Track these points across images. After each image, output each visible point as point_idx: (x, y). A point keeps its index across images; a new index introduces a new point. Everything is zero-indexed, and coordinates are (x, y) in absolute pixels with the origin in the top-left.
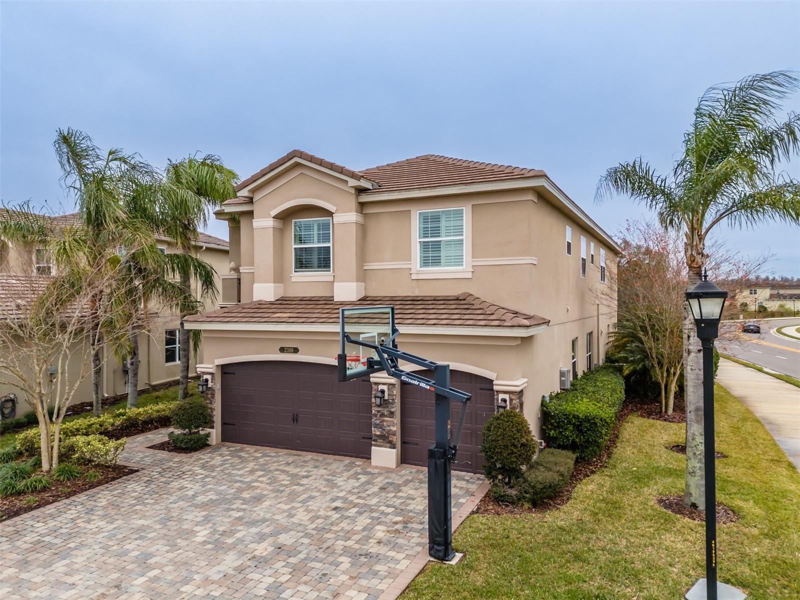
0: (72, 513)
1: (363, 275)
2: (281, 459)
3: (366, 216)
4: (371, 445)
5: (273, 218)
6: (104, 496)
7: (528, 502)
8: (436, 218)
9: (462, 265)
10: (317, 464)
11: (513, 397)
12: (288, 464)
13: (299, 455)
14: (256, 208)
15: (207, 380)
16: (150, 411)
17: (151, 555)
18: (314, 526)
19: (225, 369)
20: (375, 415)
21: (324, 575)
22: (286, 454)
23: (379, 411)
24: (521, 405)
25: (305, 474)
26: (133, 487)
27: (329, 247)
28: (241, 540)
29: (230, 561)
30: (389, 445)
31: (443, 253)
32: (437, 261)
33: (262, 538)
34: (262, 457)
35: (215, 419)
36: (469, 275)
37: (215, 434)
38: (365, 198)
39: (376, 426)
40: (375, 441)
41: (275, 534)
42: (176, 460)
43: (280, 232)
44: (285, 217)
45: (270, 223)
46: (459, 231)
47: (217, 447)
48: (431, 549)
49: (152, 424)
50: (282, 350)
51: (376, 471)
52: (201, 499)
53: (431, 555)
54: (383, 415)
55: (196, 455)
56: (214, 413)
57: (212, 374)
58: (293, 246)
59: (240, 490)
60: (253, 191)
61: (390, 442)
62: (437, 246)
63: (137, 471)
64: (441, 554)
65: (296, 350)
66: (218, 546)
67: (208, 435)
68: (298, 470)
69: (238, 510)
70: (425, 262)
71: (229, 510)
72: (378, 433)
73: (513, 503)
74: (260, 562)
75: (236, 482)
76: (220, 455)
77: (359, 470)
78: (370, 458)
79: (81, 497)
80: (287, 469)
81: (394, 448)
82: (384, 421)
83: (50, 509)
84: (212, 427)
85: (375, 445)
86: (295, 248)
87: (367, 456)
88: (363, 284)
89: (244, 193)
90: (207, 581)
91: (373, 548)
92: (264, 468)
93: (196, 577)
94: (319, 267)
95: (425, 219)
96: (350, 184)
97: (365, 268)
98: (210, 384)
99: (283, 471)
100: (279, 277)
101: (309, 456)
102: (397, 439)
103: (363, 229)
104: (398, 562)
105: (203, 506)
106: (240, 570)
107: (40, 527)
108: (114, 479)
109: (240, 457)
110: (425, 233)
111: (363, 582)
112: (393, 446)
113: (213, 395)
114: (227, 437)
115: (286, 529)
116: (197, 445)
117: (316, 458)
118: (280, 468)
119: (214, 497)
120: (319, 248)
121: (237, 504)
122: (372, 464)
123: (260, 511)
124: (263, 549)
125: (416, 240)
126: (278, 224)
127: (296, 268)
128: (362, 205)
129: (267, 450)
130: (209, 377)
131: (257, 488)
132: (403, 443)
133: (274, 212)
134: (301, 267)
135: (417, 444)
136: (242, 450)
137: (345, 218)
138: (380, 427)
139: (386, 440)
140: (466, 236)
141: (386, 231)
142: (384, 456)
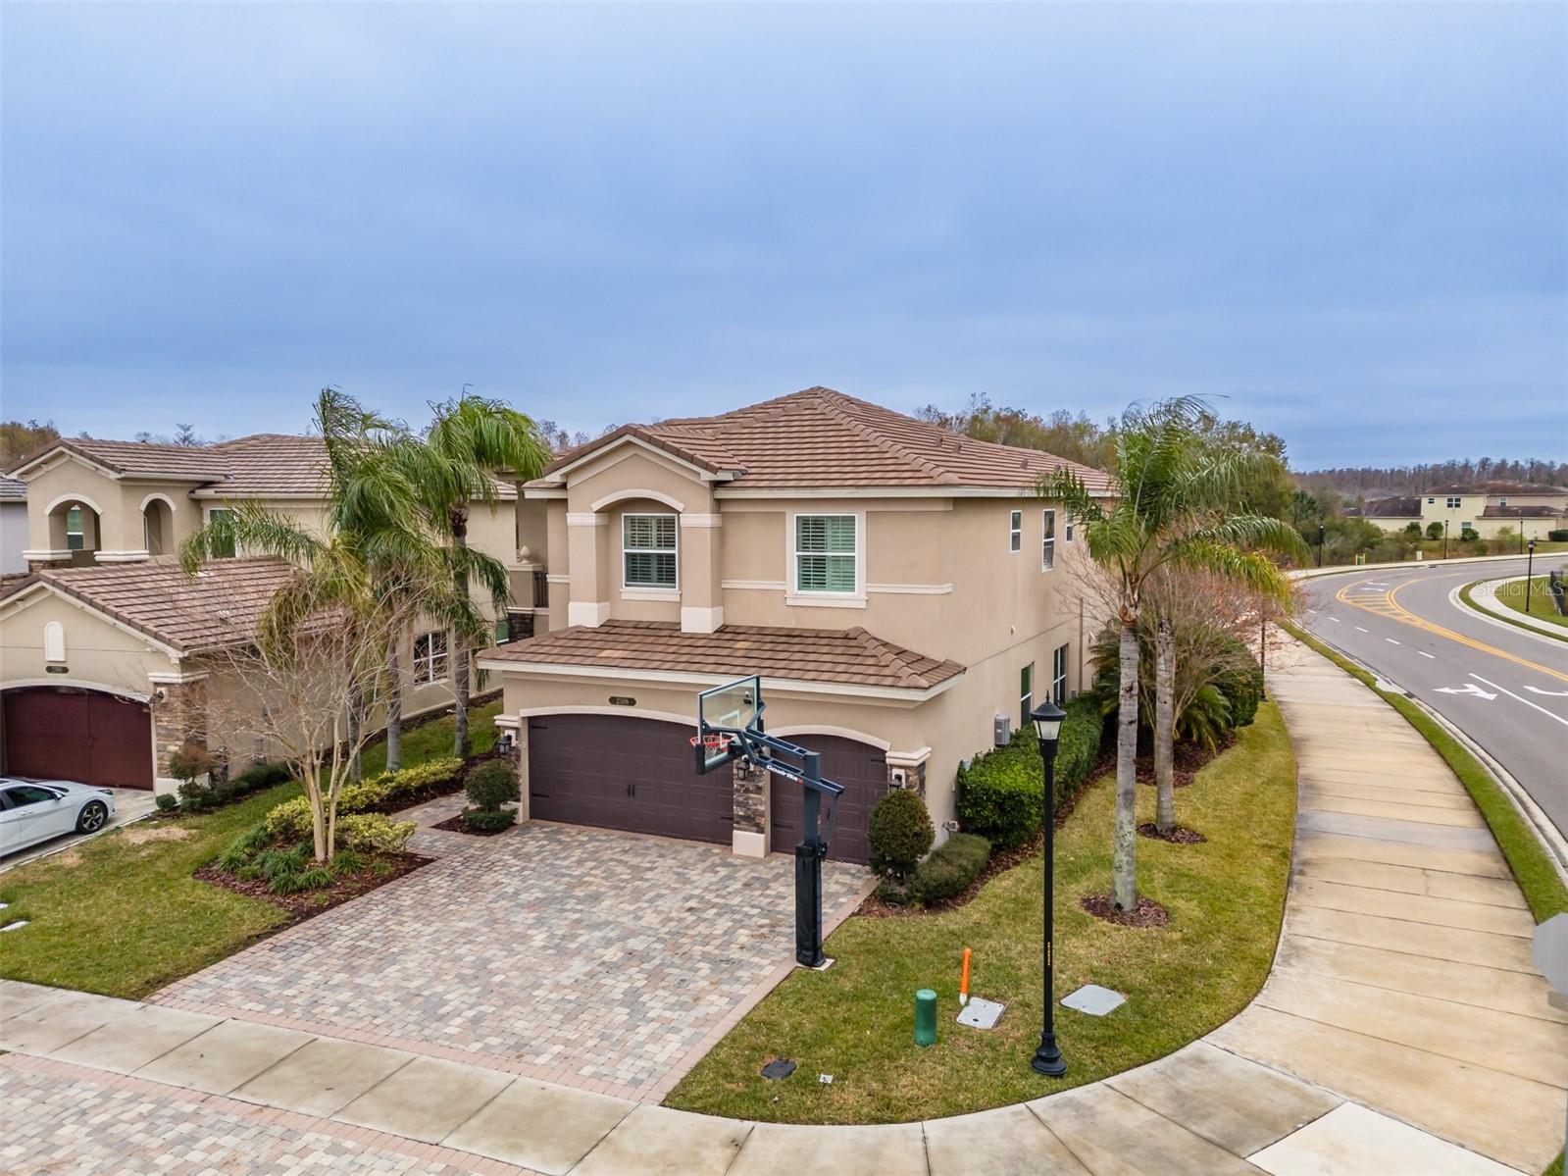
0: (376, 914)
1: (720, 597)
2: (614, 845)
3: (724, 515)
4: (733, 828)
5: (596, 512)
6: (406, 892)
7: (920, 902)
8: (818, 523)
9: (853, 590)
10: (663, 851)
11: (910, 773)
12: (625, 852)
13: (637, 839)
14: (570, 496)
15: (509, 738)
16: (425, 775)
17: (489, 961)
18: (666, 930)
19: (533, 723)
20: (738, 791)
21: (683, 980)
22: (620, 837)
23: (743, 786)
24: (922, 782)
25: (649, 865)
26: (437, 881)
27: (673, 556)
28: (585, 945)
29: (578, 967)
30: (755, 829)
31: (829, 572)
32: (821, 584)
33: (608, 943)
34: (589, 841)
35: (521, 789)
36: (863, 605)
37: (521, 808)
38: (722, 494)
39: (739, 804)
40: (737, 823)
41: (623, 938)
42: (477, 845)
43: (605, 531)
44: (611, 511)
45: (591, 519)
46: (850, 543)
47: (526, 828)
48: (798, 954)
49: (427, 791)
50: (613, 701)
51: (739, 862)
52: (524, 897)
53: (799, 961)
54: (747, 791)
55: (501, 839)
56: (521, 781)
57: (516, 729)
58: (622, 550)
59: (571, 887)
60: (567, 475)
61: (757, 825)
62: (820, 562)
63: (432, 861)
64: (809, 960)
65: (632, 702)
66: (560, 950)
67: (515, 811)
68: (639, 859)
69: (575, 911)
70: (805, 582)
71: (563, 911)
72: (741, 813)
73: (901, 904)
74: (612, 968)
75: (564, 875)
76: (533, 839)
77: (717, 860)
78: (731, 844)
79: (377, 895)
80: (624, 858)
81: (762, 832)
82: (748, 798)
83: (347, 909)
84: (518, 800)
85: (738, 829)
86: (626, 554)
87: (727, 841)
88: (721, 608)
89: (555, 478)
90: (558, 986)
91: (735, 953)
92: (593, 856)
93: (545, 982)
94: (660, 580)
95: (803, 523)
96: (703, 478)
97: (724, 586)
98: (514, 743)
99: (620, 862)
100: (605, 593)
101: (651, 840)
102: (766, 821)
103: (721, 534)
104: (762, 968)
105: (531, 906)
106: (591, 975)
107: (346, 930)
108: (407, 871)
109: (560, 842)
110: (803, 545)
111: (725, 987)
112: (761, 830)
113: (518, 758)
114: (537, 813)
115: (634, 934)
116: (503, 825)
117: (660, 843)
118: (615, 857)
119: (541, 895)
120: (660, 556)
121: (571, 904)
122: (734, 852)
123: (601, 911)
124: (612, 954)
125: (792, 554)
126: (603, 520)
127: (627, 580)
128: (719, 503)
129: (595, 831)
130: (512, 733)
131: (591, 883)
132: (774, 825)
133: (598, 505)
134: (634, 579)
135: (791, 827)
136: (559, 831)
137: (696, 520)
138: (743, 805)
139: (752, 822)
140: (859, 553)
141: (749, 536)
142: (749, 843)
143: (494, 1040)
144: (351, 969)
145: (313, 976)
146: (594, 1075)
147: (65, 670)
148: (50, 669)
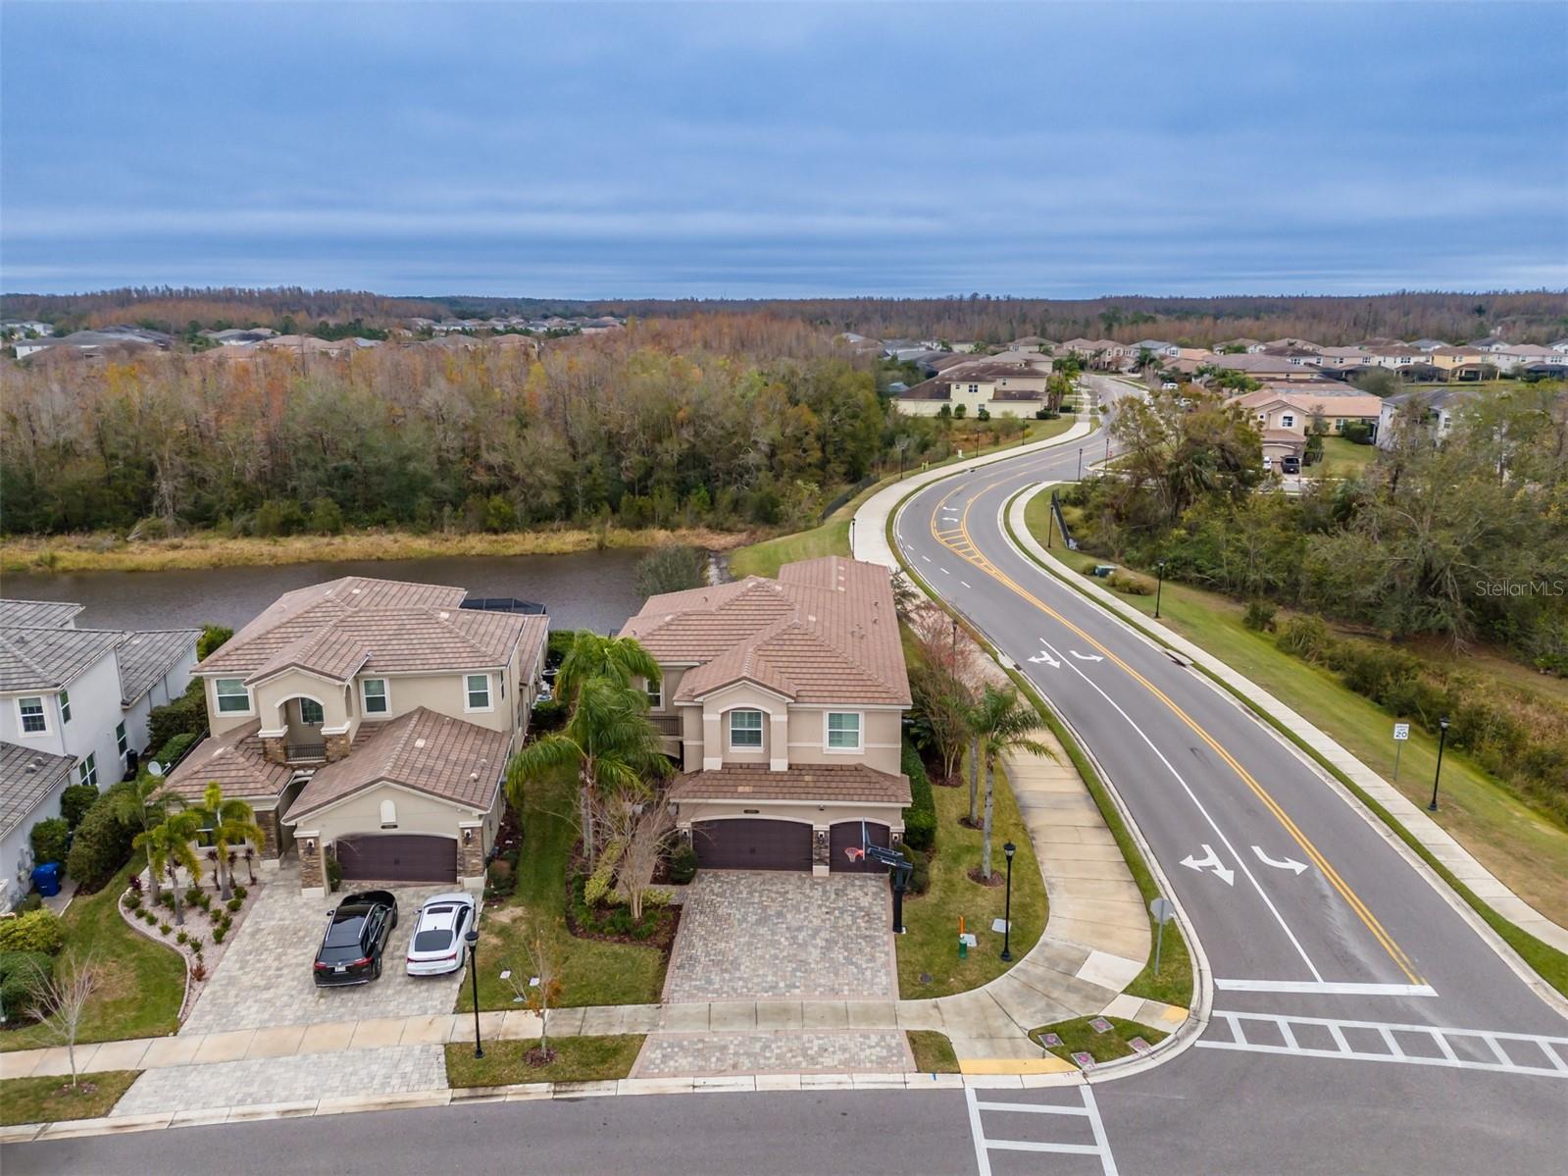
0: (697, 943)
1: (791, 750)
2: (754, 880)
3: (793, 716)
4: (812, 865)
5: (720, 715)
6: (692, 928)
7: (922, 891)
8: (841, 718)
9: (857, 746)
11: (901, 835)
12: (763, 883)
14: (705, 705)
18: (828, 926)
19: (698, 824)
20: (814, 848)
21: (860, 949)
23: (818, 846)
25: (782, 890)
26: (696, 918)
27: (759, 732)
28: (804, 940)
29: (813, 951)
30: (823, 864)
31: (844, 739)
32: (840, 743)
33: (812, 937)
34: (739, 880)
36: (863, 754)
39: (814, 854)
41: (816, 934)
43: (722, 725)
44: (726, 715)
45: (718, 717)
46: (856, 727)
50: (746, 812)
51: (817, 879)
53: (894, 931)
54: (819, 848)
57: (689, 828)
58: (730, 730)
60: (706, 698)
61: (824, 862)
62: (839, 734)
63: (680, 906)
64: (899, 930)
65: (757, 812)
68: (775, 887)
69: (780, 923)
71: (775, 924)
74: (827, 948)
76: (711, 883)
77: (803, 878)
79: (682, 930)
80: (767, 887)
81: (827, 865)
82: (819, 851)
83: (679, 941)
85: (815, 865)
86: (732, 731)
87: (811, 871)
88: (790, 756)
90: (816, 961)
92: (751, 888)
93: (809, 961)
94: (753, 743)
95: (832, 718)
96: (784, 700)
97: (792, 746)
99: (767, 890)
100: (723, 749)
101: (767, 874)
102: (827, 859)
103: (791, 724)
105: (759, 924)
106: (823, 954)
107: (697, 952)
108: (678, 915)
109: (725, 882)
110: (831, 726)
112: (825, 864)
113: (689, 842)
115: (817, 931)
118: (762, 887)
119: (756, 917)
120: (752, 731)
121: (775, 920)
122: (815, 875)
123: (792, 922)
125: (826, 730)
126: (722, 720)
127: (733, 742)
128: (791, 711)
130: (685, 831)
131: (769, 906)
132: (831, 861)
133: (721, 711)
134: (737, 744)
135: (839, 860)
137: (779, 718)
138: (819, 854)
139: (821, 861)
140: (861, 731)
141: (804, 723)
142: (821, 870)
143: (821, 989)
144: (725, 971)
145: (715, 978)
146: (869, 994)
147: (395, 827)
148: (383, 827)
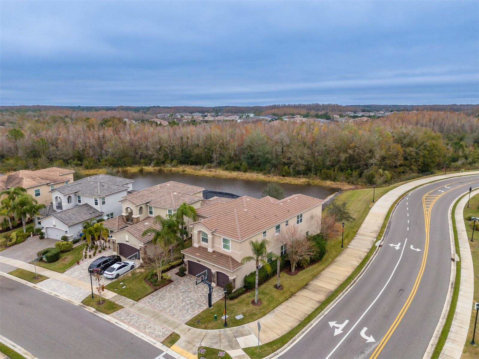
0: (164, 291)
5: (197, 231)
6: (168, 287)
11: (232, 280)
16: (176, 263)
17: (174, 301)
18: (196, 299)
24: (234, 281)
26: (172, 286)
28: (186, 300)
29: (184, 304)
33: (189, 300)
35: (187, 270)
40: (212, 282)
42: (179, 278)
46: (229, 244)
49: (176, 266)
50: (198, 261)
53: (209, 306)
55: (184, 277)
63: (173, 281)
65: (200, 262)
67: (186, 273)
69: (187, 294)
71: (186, 294)
72: (213, 280)
74: (188, 304)
76: (188, 278)
79: (165, 287)
83: (161, 290)
86: (202, 237)
91: (202, 304)
93: (179, 306)
94: (206, 242)
100: (199, 242)
102: (216, 282)
104: (204, 307)
105: (182, 292)
107: (160, 294)
109: (190, 279)
110: (223, 242)
111: (198, 309)
114: (189, 274)
115: (192, 299)
116: (184, 275)
121: (187, 293)
123: (190, 295)
125: (222, 244)
127: (202, 241)
136: (191, 277)
137: (210, 236)
140: (230, 246)
141: (216, 239)
142: (214, 284)
143: (171, 313)
144: (159, 300)
145: (155, 301)
146: (180, 319)
147: (128, 242)
